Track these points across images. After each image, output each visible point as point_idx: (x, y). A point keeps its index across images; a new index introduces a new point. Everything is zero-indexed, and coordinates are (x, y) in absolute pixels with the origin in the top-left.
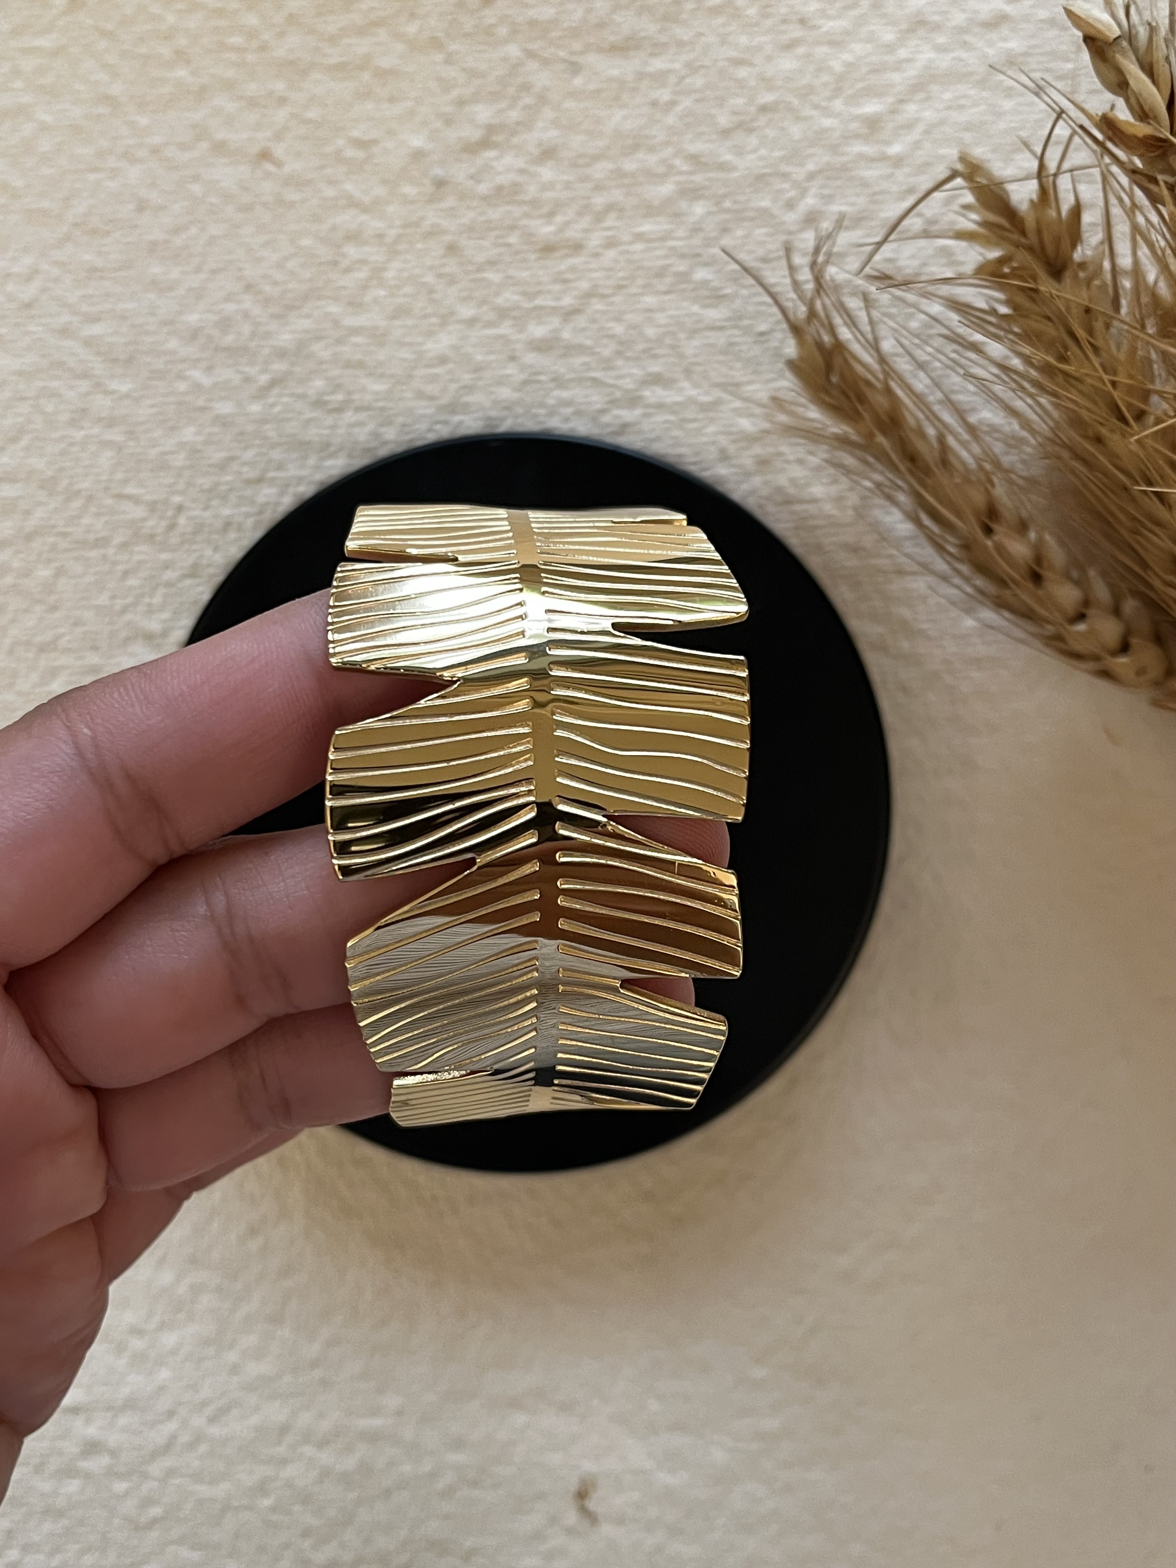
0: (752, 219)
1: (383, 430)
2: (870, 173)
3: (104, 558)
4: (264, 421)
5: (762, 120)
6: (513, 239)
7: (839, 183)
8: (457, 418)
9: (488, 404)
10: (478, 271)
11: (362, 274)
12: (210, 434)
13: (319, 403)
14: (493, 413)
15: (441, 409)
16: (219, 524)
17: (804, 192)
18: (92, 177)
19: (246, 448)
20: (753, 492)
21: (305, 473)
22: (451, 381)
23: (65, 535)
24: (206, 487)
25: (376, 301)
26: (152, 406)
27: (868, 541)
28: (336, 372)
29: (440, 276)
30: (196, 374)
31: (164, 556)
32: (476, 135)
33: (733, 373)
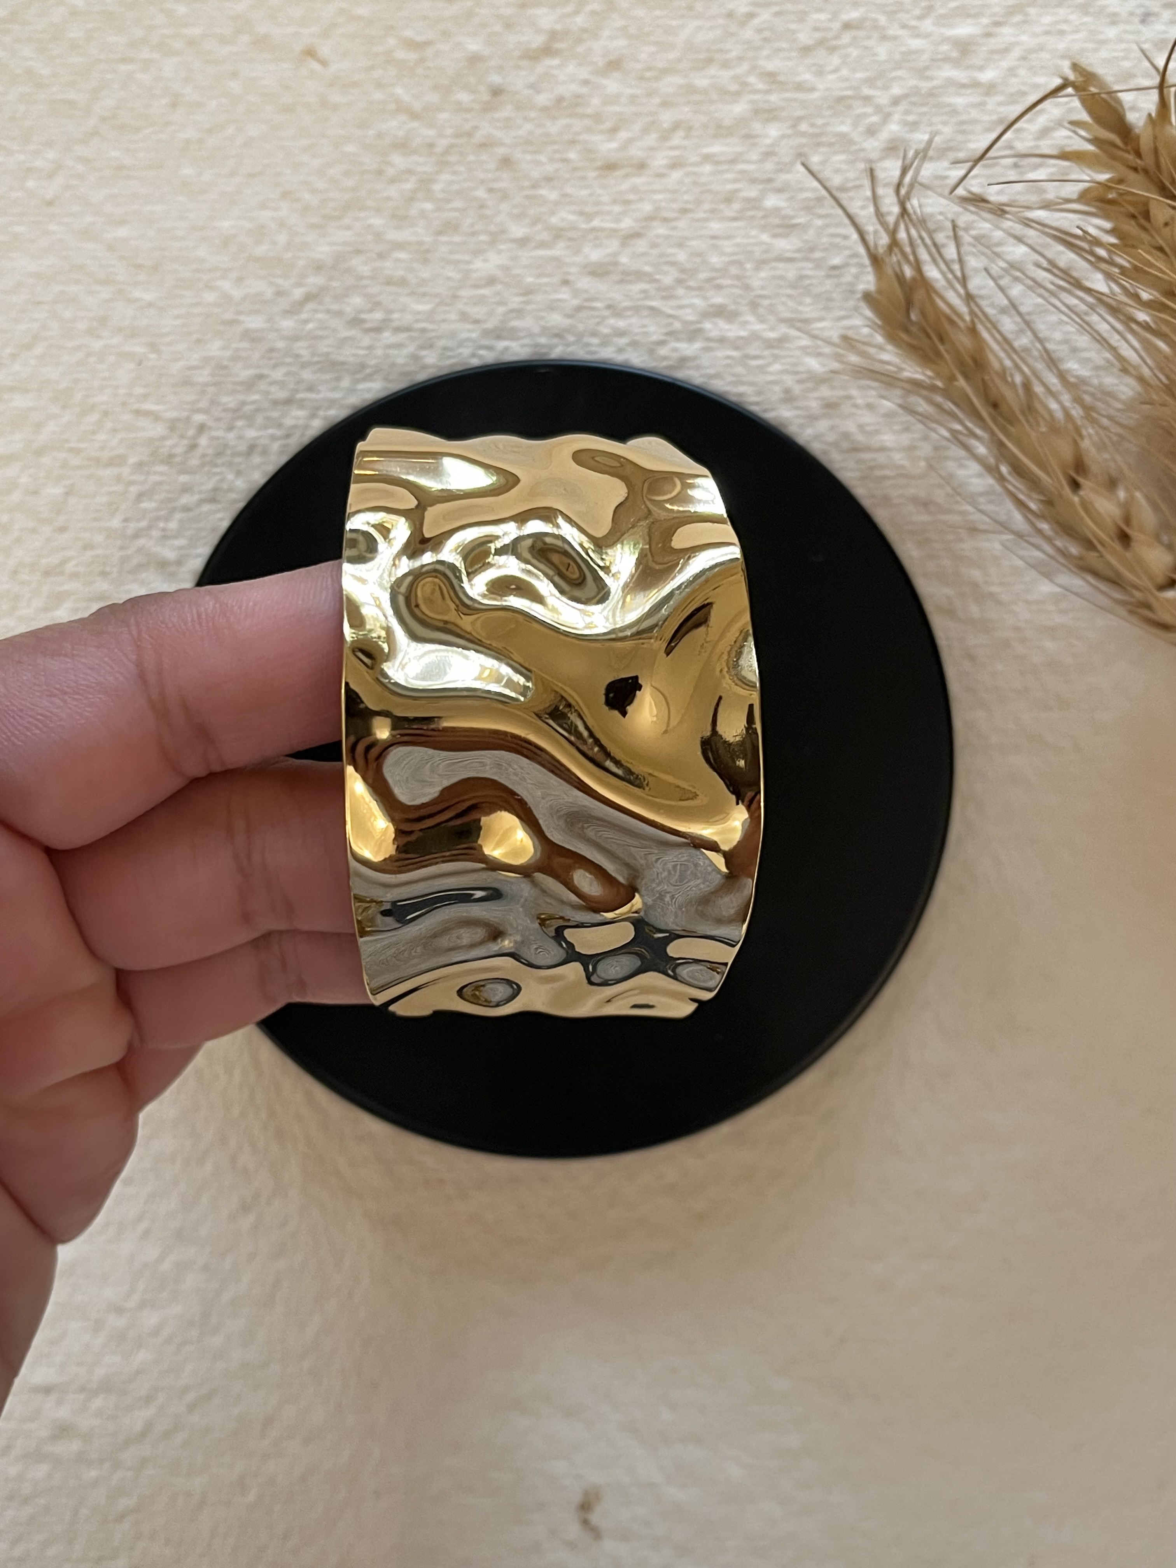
0: (831, 145)
1: (423, 353)
2: (959, 101)
3: (119, 479)
4: (296, 338)
5: (846, 38)
6: (572, 155)
7: (925, 109)
8: (501, 345)
9: (536, 330)
10: (534, 186)
11: (408, 186)
12: (237, 350)
13: (356, 322)
14: (543, 340)
15: (486, 333)
16: (243, 447)
17: (886, 118)
18: (123, 68)
19: (275, 366)
20: (818, 437)
21: (337, 395)
22: (499, 304)
23: (78, 451)
24: (231, 405)
25: (423, 214)
26: (177, 317)
27: (939, 496)
28: (373, 290)
29: (491, 190)
30: (226, 285)
31: (183, 478)
32: (538, 41)
33: (801, 308)
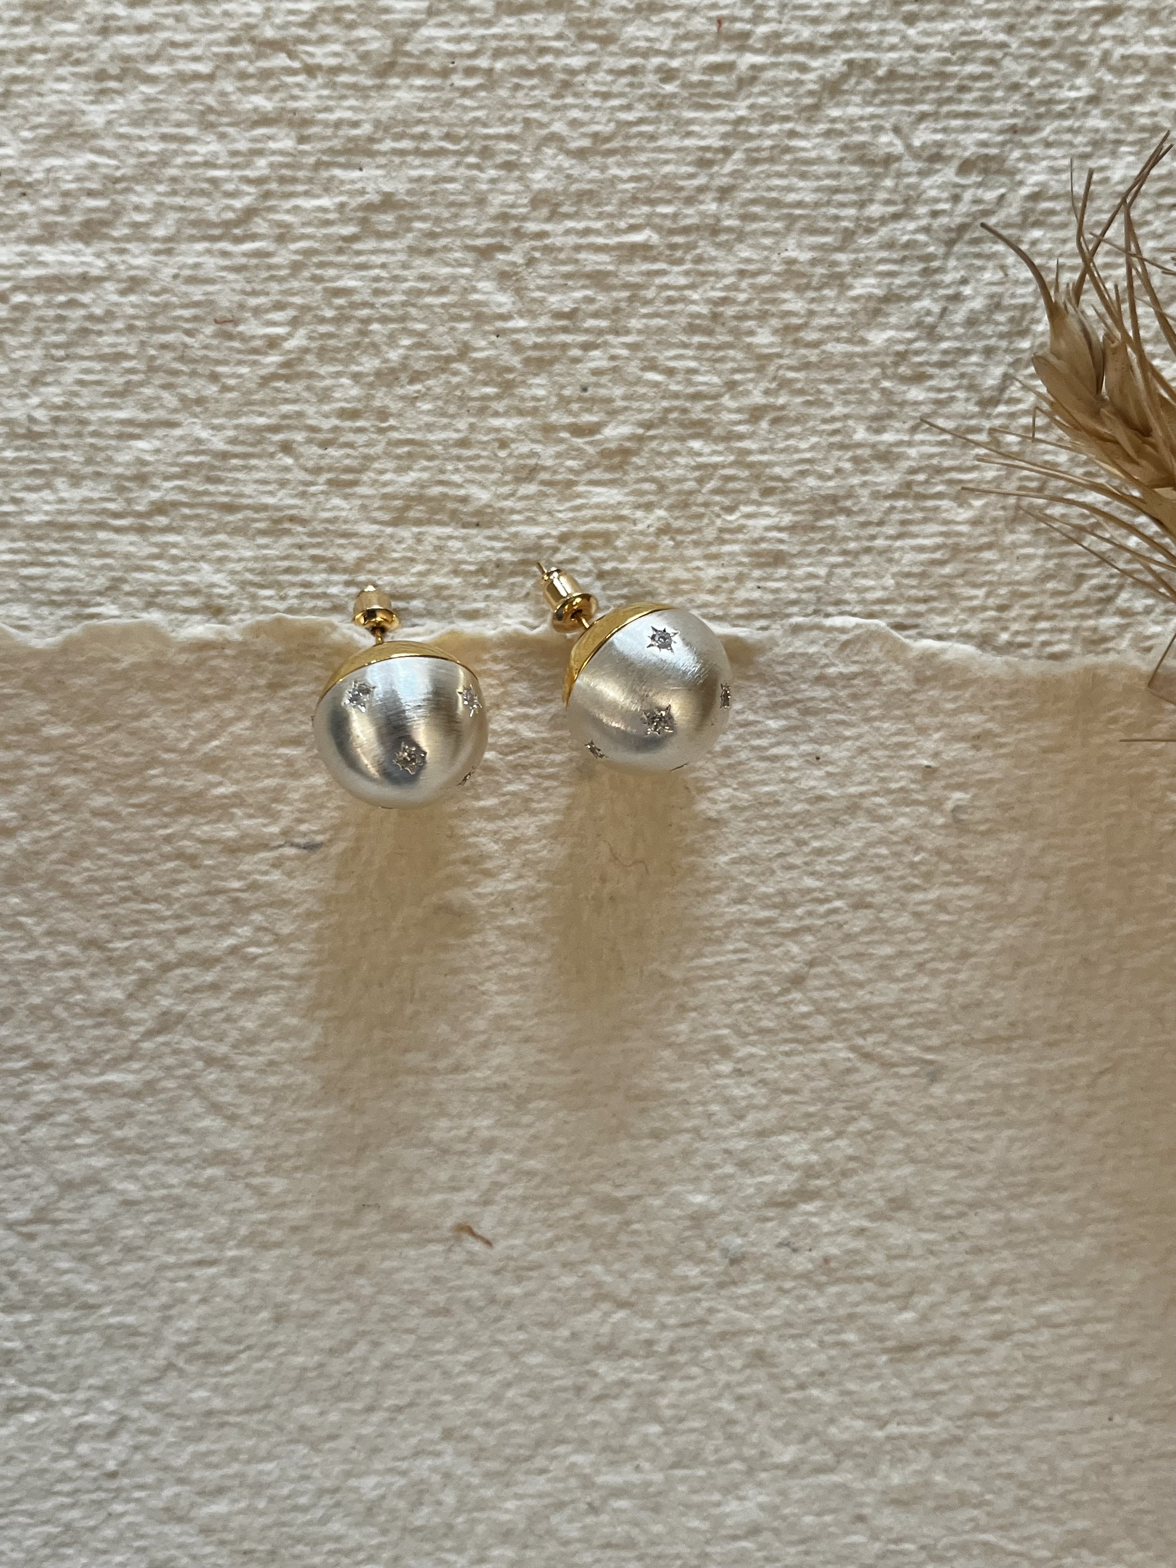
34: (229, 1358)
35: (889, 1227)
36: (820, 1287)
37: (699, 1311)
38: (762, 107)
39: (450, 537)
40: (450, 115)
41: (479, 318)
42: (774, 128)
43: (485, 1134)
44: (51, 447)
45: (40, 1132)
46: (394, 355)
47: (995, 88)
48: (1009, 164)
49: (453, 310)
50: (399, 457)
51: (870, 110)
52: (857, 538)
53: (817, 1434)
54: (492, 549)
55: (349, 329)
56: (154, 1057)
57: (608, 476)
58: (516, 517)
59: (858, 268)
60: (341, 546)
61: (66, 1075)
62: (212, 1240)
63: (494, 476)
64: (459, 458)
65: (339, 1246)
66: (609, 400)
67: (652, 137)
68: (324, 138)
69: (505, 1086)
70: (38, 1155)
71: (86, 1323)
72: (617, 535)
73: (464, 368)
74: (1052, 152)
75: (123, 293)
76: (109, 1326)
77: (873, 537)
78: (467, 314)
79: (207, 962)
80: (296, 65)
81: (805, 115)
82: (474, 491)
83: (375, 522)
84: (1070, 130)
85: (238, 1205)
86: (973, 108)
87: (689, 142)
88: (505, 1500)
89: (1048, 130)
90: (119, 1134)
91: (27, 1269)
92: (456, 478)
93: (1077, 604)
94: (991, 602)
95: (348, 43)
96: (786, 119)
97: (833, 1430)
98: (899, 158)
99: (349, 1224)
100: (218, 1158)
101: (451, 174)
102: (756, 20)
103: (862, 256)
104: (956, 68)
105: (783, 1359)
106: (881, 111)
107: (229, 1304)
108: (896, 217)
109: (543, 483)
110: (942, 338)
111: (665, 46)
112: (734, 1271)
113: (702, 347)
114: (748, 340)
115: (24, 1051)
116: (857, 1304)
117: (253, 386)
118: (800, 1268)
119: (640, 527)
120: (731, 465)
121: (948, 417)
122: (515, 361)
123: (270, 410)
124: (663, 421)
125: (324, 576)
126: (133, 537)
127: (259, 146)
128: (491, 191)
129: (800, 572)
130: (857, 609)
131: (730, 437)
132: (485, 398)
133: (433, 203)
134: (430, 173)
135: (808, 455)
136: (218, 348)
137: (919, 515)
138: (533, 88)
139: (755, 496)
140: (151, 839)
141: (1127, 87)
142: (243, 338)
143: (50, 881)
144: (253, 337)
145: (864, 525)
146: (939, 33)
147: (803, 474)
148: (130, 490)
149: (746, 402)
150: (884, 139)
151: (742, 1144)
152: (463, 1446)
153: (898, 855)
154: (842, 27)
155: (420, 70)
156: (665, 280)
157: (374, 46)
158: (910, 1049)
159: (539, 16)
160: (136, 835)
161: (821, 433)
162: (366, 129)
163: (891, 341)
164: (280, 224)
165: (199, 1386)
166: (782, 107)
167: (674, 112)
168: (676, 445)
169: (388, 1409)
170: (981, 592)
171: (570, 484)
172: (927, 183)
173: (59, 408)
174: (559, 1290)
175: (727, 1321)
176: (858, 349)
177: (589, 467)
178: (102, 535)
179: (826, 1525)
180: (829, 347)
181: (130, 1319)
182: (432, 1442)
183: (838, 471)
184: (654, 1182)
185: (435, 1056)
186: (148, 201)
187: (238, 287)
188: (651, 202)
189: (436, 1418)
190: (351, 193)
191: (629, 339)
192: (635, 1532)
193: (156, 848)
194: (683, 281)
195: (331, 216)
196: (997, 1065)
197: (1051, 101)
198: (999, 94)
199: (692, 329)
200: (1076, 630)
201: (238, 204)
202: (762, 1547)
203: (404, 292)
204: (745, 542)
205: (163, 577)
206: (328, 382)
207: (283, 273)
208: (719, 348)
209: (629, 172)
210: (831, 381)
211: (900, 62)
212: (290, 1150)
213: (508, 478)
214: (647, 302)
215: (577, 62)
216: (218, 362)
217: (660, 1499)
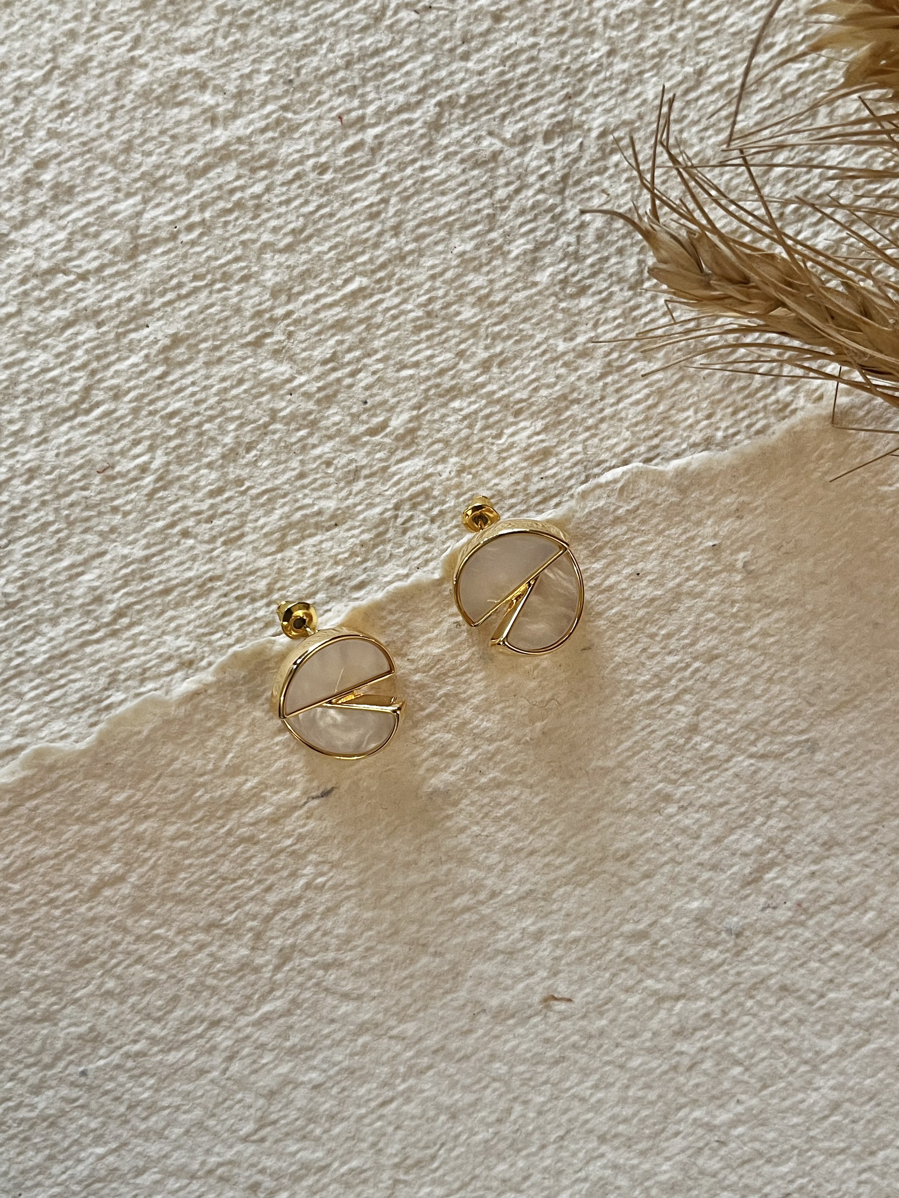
34: (433, 1158)
35: (830, 863)
36: (802, 924)
37: (731, 979)
38: (395, 160)
39: (322, 542)
40: (190, 264)
41: (273, 388)
42: (409, 171)
43: (532, 929)
44: (27, 607)
45: (235, 1067)
46: (228, 439)
47: (543, 74)
48: (575, 121)
49: (253, 391)
50: (263, 505)
51: (467, 129)
52: (592, 415)
53: (847, 1022)
54: (353, 536)
55: (190, 436)
56: (287, 982)
57: (407, 453)
58: (359, 508)
59: (509, 237)
60: (252, 582)
61: (234, 1021)
62: (385, 1084)
63: (332, 488)
64: (304, 487)
65: (470, 1050)
66: (385, 402)
67: (331, 215)
68: (113, 318)
69: (531, 891)
70: (241, 1083)
71: (326, 1180)
72: (432, 488)
73: (278, 426)
74: (600, 99)
75: (27, 482)
76: (343, 1175)
77: (602, 410)
78: (264, 389)
79: (294, 903)
80: (72, 277)
81: (425, 152)
82: (323, 504)
83: (267, 555)
84: (605, 80)
85: (390, 1054)
86: (534, 95)
87: (357, 207)
88: (660, 1165)
89: (591, 86)
90: (288, 1044)
91: (269, 1162)
92: (308, 501)
93: (758, 390)
94: (700, 415)
95: (99, 248)
96: (414, 161)
97: (855, 1015)
98: (501, 152)
99: (470, 1031)
100: (362, 1028)
101: (209, 302)
102: (364, 105)
103: (507, 228)
104: (510, 75)
105: (800, 984)
106: (475, 125)
107: (417, 1122)
108: (517, 191)
109: (366, 477)
110: (586, 257)
111: (311, 151)
112: (741, 941)
113: (429, 338)
114: (458, 319)
115: (199, 1019)
116: (832, 924)
117: (144, 503)
118: (783, 919)
119: (445, 476)
120: (485, 406)
121: (614, 307)
122: (311, 405)
123: (162, 514)
124: (427, 399)
125: (250, 607)
126: (110, 641)
127: (71, 343)
128: (241, 301)
129: (564, 456)
130: (614, 462)
131: (475, 389)
132: (301, 439)
133: (208, 326)
134: (195, 308)
135: (533, 376)
136: (108, 490)
137: (625, 381)
138: (237, 219)
139: (511, 419)
140: (218, 838)
141: (629, 34)
142: (121, 475)
143: (163, 898)
144: (128, 471)
145: (593, 404)
146: (488, 57)
147: (536, 390)
148: (94, 611)
149: (475, 361)
150: (485, 143)
151: (706, 856)
152: (616, 1143)
153: (720, 613)
154: (423, 83)
155: (156, 242)
156: (384, 305)
157: (118, 240)
158: (789, 738)
159: (219, 170)
160: (206, 841)
161: (535, 358)
162: (139, 298)
163: (553, 275)
164: (111, 388)
165: (421, 1186)
166: (408, 154)
167: (337, 191)
168: (443, 411)
169: (555, 1142)
170: (691, 412)
171: (385, 469)
172: (527, 159)
173: (21, 578)
174: (631, 1008)
175: (753, 976)
176: (534, 290)
177: (392, 453)
178: (89, 650)
179: (881, 1081)
180: (513, 299)
181: (354, 1164)
182: (594, 1150)
183: (558, 377)
184: (661, 907)
185: (475, 893)
186: (15, 413)
187: (102, 443)
188: (351, 258)
189: (590, 1131)
190: (149, 346)
191: (379, 356)
192: (757, 1145)
193: (224, 842)
194: (396, 301)
195: (143, 367)
196: (851, 722)
197: (584, 67)
198: (547, 78)
199: (418, 329)
200: (765, 407)
201: (76, 387)
202: (846, 1115)
203: (215, 395)
204: (519, 452)
205: (143, 658)
206: (193, 478)
207: (128, 419)
208: (440, 334)
209: (327, 245)
210: (526, 320)
211: (472, 88)
212: (408, 1001)
213: (342, 484)
214: (379, 326)
215: (258, 188)
216: (113, 499)
217: (763, 1116)
